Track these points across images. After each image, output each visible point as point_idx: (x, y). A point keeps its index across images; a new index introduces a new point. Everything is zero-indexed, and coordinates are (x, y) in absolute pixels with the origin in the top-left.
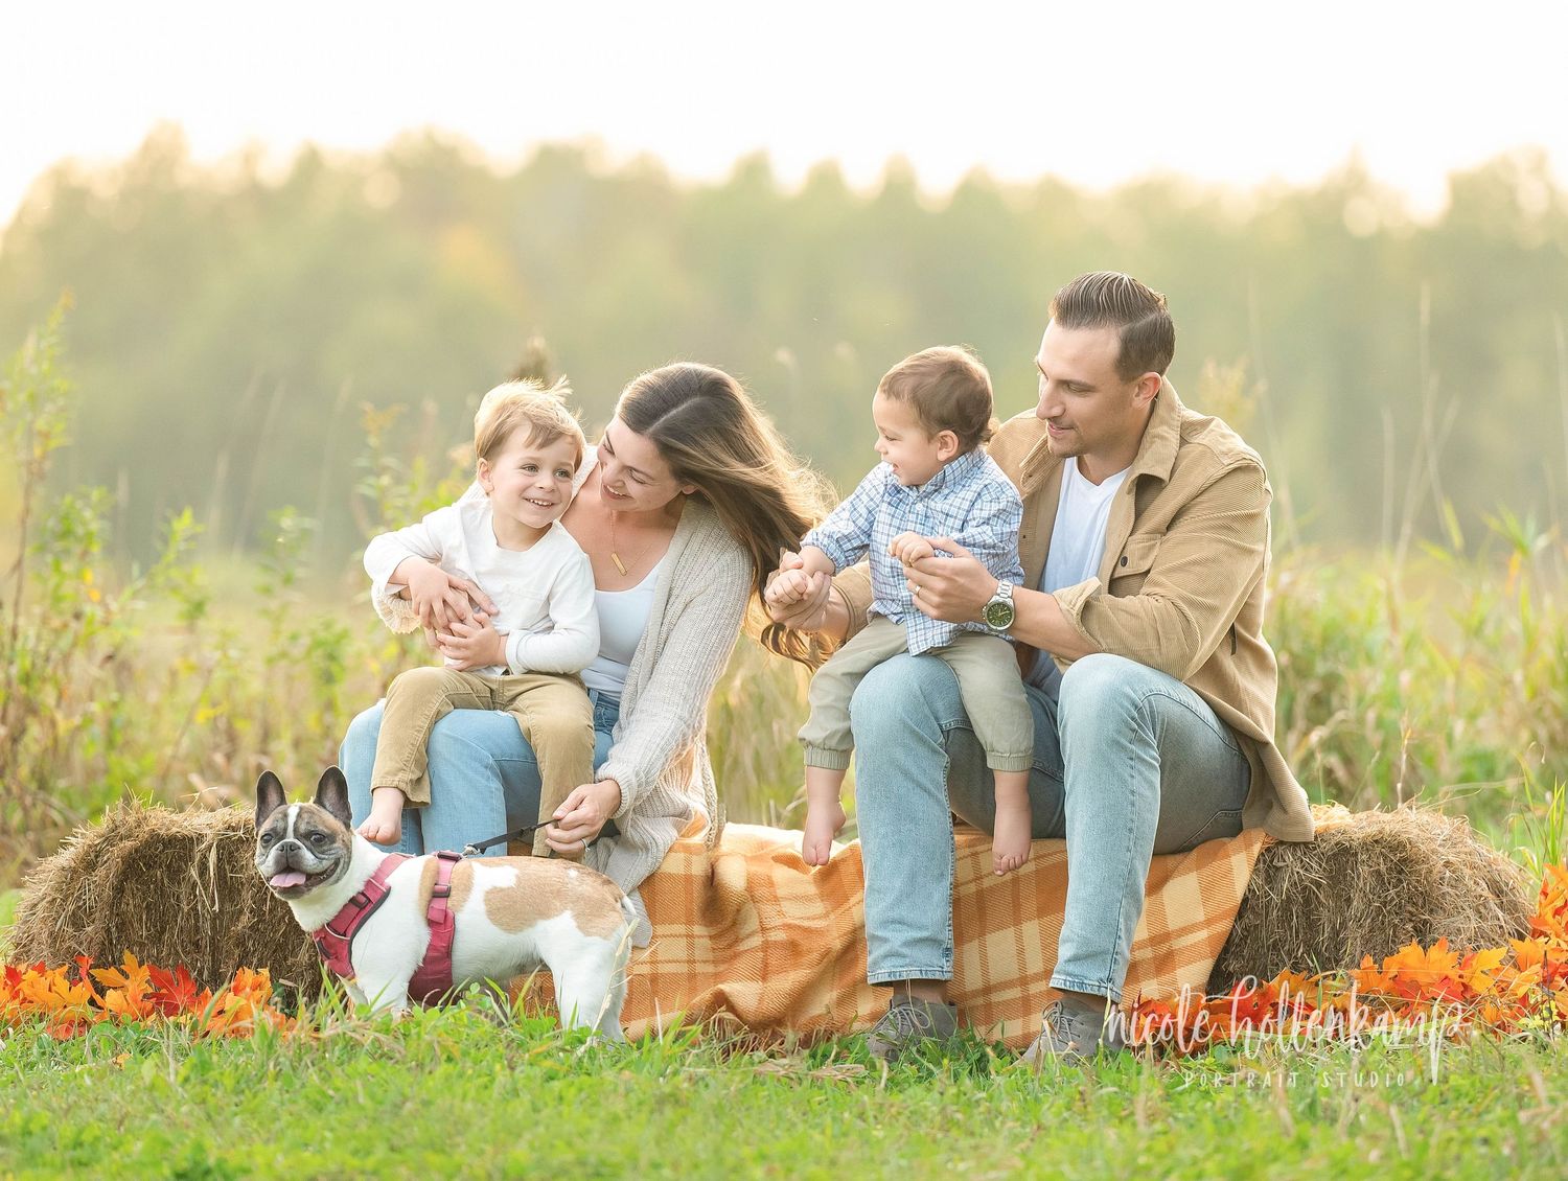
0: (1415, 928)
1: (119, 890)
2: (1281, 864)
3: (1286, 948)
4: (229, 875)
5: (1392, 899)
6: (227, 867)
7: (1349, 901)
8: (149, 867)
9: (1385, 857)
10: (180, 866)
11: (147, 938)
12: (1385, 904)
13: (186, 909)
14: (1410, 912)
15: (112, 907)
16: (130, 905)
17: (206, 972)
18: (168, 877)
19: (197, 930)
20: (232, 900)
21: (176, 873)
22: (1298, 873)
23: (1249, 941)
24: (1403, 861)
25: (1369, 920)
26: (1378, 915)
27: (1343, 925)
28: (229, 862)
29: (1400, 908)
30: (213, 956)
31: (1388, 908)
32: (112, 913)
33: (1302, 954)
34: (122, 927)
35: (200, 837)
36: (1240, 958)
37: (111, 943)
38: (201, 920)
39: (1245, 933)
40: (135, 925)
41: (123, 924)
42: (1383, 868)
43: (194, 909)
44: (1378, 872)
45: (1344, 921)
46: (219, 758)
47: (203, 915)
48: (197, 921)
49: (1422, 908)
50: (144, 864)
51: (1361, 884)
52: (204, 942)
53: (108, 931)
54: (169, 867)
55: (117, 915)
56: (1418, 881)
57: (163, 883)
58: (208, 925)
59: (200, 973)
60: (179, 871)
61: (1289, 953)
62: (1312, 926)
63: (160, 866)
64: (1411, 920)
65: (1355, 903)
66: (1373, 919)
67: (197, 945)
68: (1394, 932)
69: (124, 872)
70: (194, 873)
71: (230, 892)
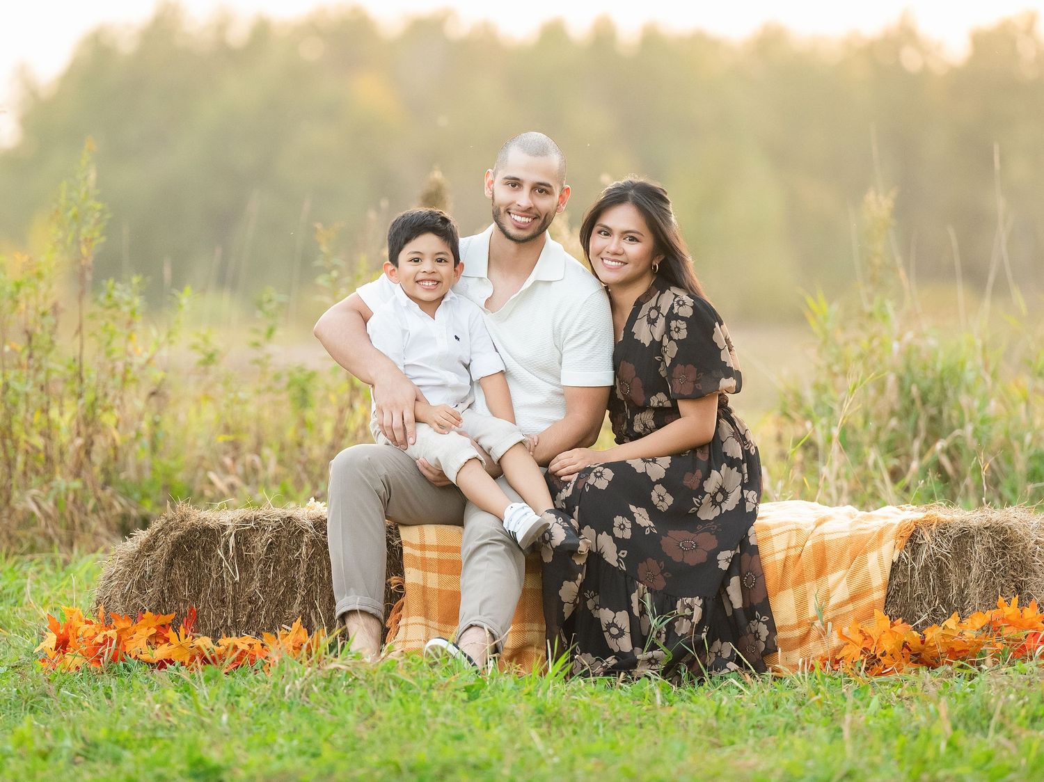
0: (1016, 586)
1: (170, 564)
2: (921, 542)
3: (927, 600)
4: (245, 553)
5: (1000, 567)
6: (243, 548)
7: (969, 568)
8: (190, 548)
9: (993, 538)
10: (211, 548)
11: (189, 597)
12: (994, 570)
13: (215, 576)
14: (1012, 575)
15: (164, 576)
16: (177, 574)
17: (229, 621)
18: (203, 555)
19: (223, 591)
20: (247, 571)
21: (208, 552)
22: (933, 548)
23: (900, 594)
24: (1006, 540)
25: (984, 582)
26: (990, 578)
27: (966, 585)
28: (244, 545)
29: (1005, 573)
30: (234, 608)
31: (997, 573)
32: (164, 580)
33: (938, 604)
34: (172, 589)
35: (224, 528)
36: (895, 605)
37: (164, 601)
38: (226, 584)
39: (897, 588)
40: (181, 588)
41: (172, 587)
42: (991, 545)
43: (221, 577)
44: (989, 549)
45: (967, 582)
46: (228, 461)
47: (227, 581)
48: (223, 585)
49: (1020, 573)
50: (187, 547)
51: (977, 557)
52: (228, 599)
53: (162, 592)
54: (203, 548)
55: (169, 581)
56: (1017, 554)
57: (199, 559)
58: (230, 588)
59: (226, 621)
60: (211, 550)
61: (929, 603)
62: (944, 586)
63: (198, 548)
64: (1013, 581)
65: (974, 570)
66: (987, 581)
67: (223, 601)
68: (1002, 590)
69: (173, 552)
70: (220, 553)
71: (245, 565)
